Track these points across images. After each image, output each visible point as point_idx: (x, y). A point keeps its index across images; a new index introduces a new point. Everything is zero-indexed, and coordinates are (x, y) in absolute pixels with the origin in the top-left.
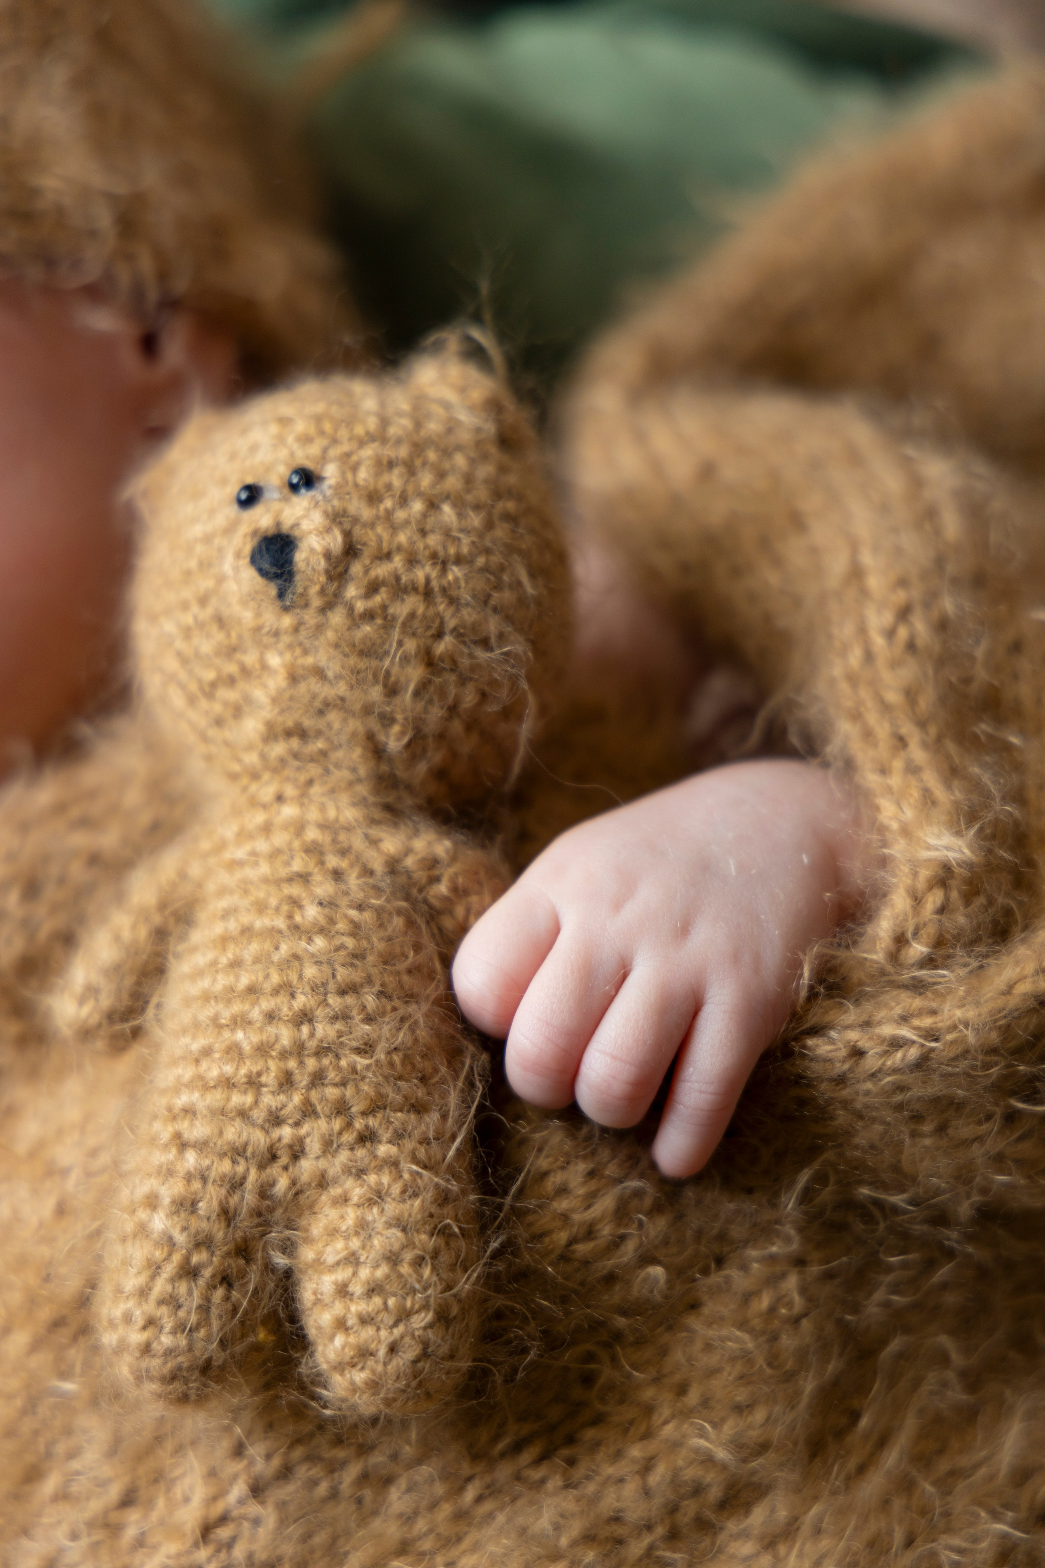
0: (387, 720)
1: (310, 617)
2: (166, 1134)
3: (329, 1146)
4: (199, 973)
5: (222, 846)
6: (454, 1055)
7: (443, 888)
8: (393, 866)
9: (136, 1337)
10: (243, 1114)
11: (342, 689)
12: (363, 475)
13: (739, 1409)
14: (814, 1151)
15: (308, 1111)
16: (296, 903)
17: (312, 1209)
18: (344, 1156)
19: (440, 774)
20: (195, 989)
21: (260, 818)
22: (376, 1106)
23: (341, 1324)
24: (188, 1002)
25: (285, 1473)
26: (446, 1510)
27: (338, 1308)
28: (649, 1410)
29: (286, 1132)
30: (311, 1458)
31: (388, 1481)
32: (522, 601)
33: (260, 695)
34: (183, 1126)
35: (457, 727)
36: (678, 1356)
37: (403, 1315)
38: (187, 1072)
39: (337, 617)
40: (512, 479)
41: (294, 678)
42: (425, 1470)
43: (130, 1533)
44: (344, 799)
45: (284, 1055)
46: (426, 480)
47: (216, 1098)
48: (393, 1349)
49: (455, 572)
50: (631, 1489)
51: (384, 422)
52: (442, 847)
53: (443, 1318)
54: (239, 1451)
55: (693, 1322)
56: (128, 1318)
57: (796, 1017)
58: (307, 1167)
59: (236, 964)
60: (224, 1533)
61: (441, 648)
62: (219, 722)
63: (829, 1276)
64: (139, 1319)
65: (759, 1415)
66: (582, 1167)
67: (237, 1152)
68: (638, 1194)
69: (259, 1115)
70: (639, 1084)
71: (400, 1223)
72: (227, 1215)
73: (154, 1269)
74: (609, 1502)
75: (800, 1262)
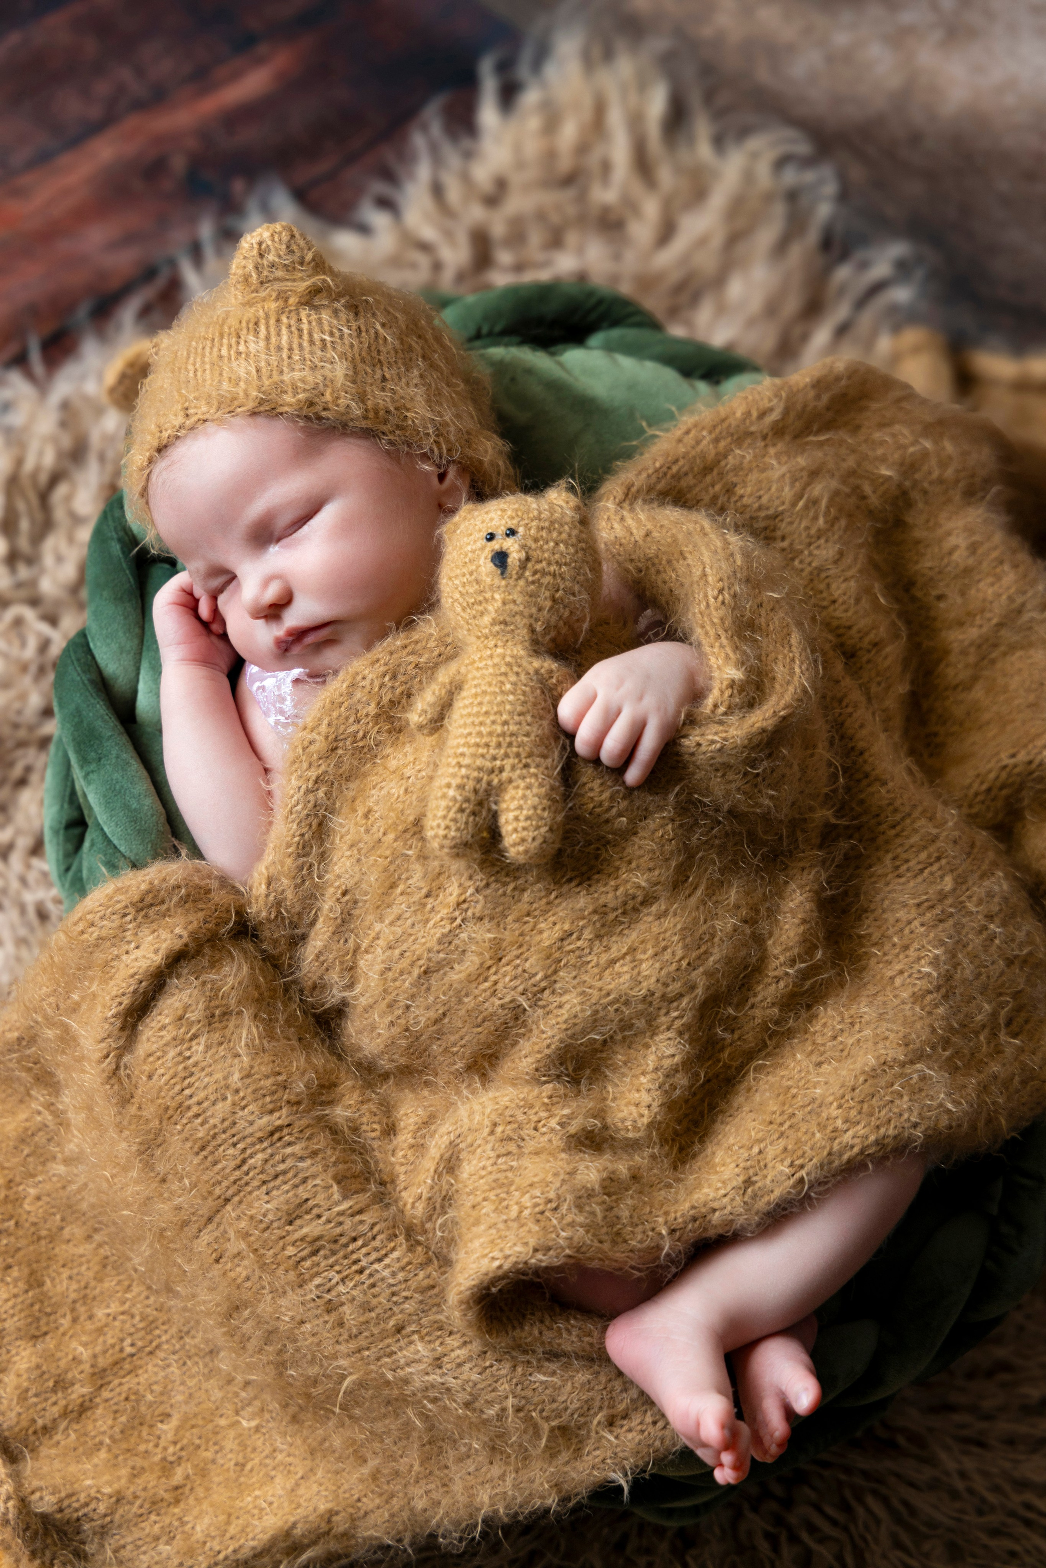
0: (537, 620)
1: (512, 582)
2: (454, 762)
3: (513, 768)
4: (466, 707)
5: (474, 662)
6: (557, 739)
7: (554, 680)
8: (537, 672)
9: (442, 832)
10: (483, 756)
11: (521, 608)
12: (532, 532)
13: (650, 870)
14: (681, 779)
15: (506, 756)
16: (502, 683)
17: (505, 790)
18: (518, 772)
19: (553, 640)
20: (465, 712)
21: (489, 652)
22: (530, 755)
23: (515, 830)
24: (462, 716)
25: (487, 885)
26: (544, 901)
27: (515, 824)
28: (618, 869)
29: (498, 763)
30: (496, 881)
31: (524, 890)
32: (587, 580)
33: (490, 608)
34: (461, 759)
35: (561, 623)
36: (629, 850)
37: (538, 828)
38: (462, 741)
39: (522, 582)
40: (584, 536)
41: (504, 603)
42: (540, 885)
43: (429, 906)
44: (520, 647)
45: (498, 736)
46: (555, 534)
47: (473, 750)
48: (534, 839)
49: (564, 568)
50: (610, 896)
51: (540, 513)
52: (554, 666)
53: (551, 830)
54: (471, 878)
55: (635, 839)
56: (439, 826)
57: (678, 731)
58: (505, 775)
59: (480, 704)
60: (464, 906)
61: (558, 595)
62: (474, 617)
63: (681, 826)
64: (443, 826)
65: (657, 873)
66: (599, 781)
67: (480, 769)
68: (618, 791)
69: (488, 757)
70: (623, 751)
71: (537, 795)
72: (476, 791)
73: (449, 809)
74: (602, 901)
75: (673, 820)
